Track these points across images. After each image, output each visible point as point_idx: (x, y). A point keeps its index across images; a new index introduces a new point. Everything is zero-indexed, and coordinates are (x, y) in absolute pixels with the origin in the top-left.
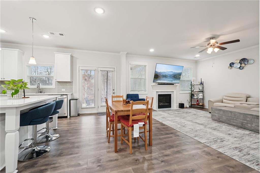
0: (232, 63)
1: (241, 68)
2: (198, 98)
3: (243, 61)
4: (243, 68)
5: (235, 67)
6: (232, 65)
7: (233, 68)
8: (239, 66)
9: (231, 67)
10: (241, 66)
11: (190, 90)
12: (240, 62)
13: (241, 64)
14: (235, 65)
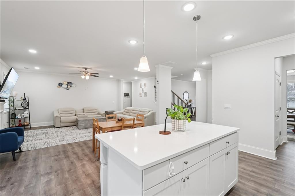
0: (61, 83)
1: (67, 89)
2: (23, 117)
3: (69, 83)
4: (68, 89)
5: (63, 87)
6: (60, 85)
7: (61, 87)
8: (66, 86)
9: (60, 86)
10: (67, 87)
11: (8, 108)
12: (67, 84)
13: (68, 86)
14: (63, 86)
